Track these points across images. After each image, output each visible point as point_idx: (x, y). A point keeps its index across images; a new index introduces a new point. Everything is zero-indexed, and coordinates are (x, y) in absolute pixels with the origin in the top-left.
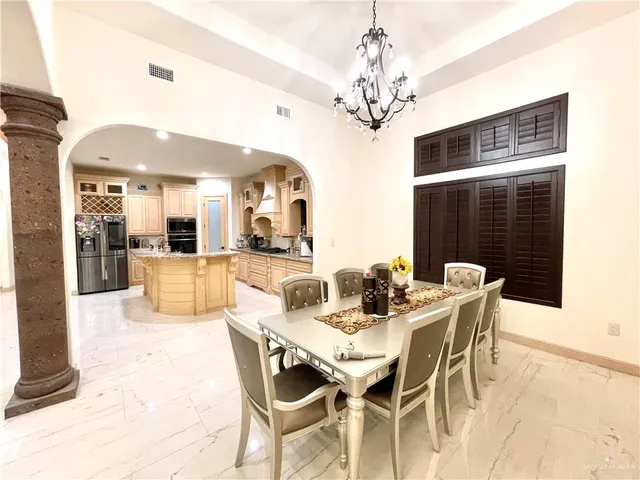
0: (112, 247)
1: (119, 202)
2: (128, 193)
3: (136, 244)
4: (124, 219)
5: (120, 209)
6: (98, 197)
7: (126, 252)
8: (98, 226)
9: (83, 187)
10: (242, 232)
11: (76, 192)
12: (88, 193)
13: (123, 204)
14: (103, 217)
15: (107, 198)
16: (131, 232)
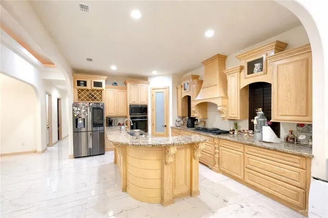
0: (95, 125)
1: (101, 94)
2: (106, 88)
3: (110, 123)
4: (103, 106)
5: (101, 98)
6: (88, 90)
7: (104, 128)
8: (87, 110)
9: (79, 83)
10: (180, 115)
11: (74, 87)
12: (82, 87)
13: (103, 95)
14: (89, 103)
15: (93, 90)
16: (108, 114)
